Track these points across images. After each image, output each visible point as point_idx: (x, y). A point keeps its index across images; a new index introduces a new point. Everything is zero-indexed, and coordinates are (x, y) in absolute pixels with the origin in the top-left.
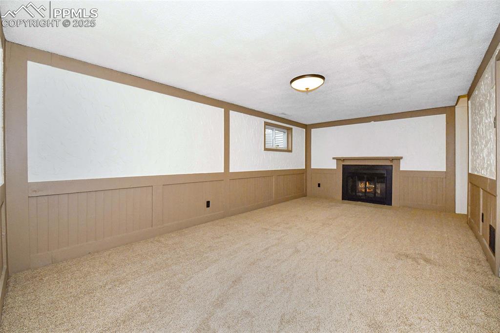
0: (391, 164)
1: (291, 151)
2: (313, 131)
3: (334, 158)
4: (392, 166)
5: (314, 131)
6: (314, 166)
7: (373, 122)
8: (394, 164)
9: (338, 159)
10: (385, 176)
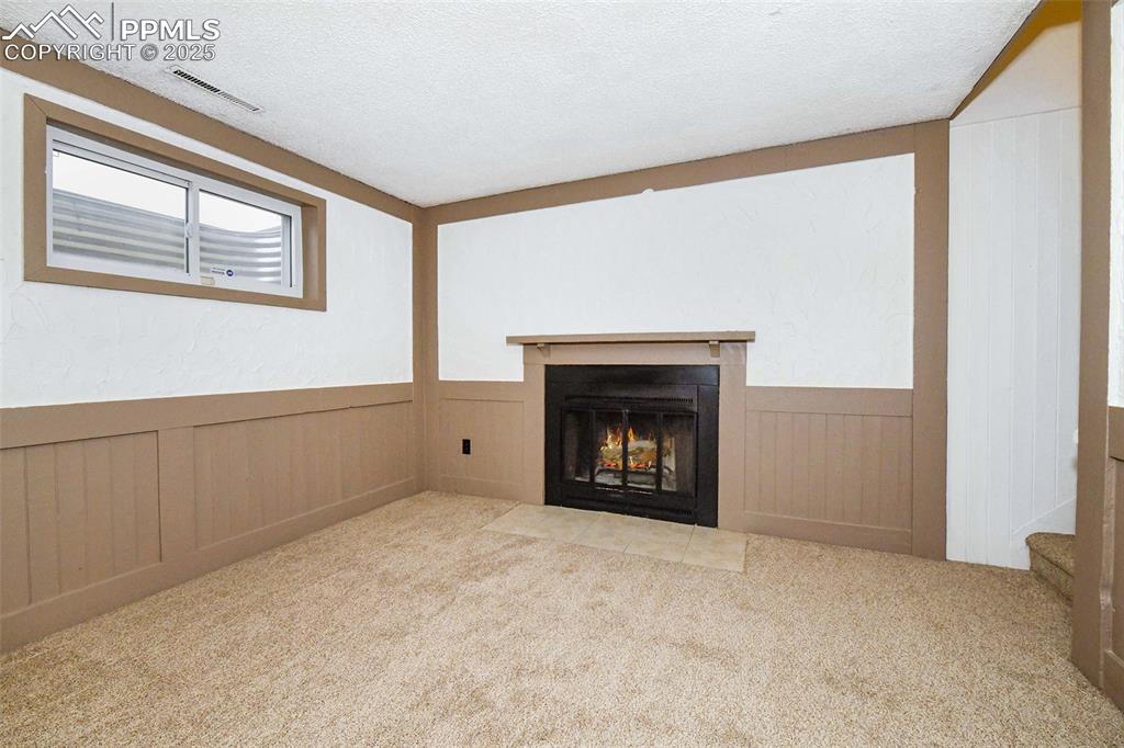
0: (713, 361)
1: (321, 306)
2: (445, 231)
3: (511, 340)
4: (717, 368)
5: (448, 235)
6: (448, 370)
7: (649, 192)
8: (724, 360)
9: (530, 345)
10: (695, 409)
